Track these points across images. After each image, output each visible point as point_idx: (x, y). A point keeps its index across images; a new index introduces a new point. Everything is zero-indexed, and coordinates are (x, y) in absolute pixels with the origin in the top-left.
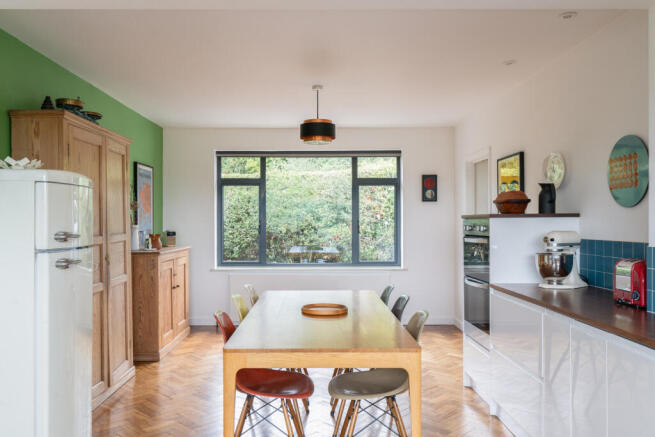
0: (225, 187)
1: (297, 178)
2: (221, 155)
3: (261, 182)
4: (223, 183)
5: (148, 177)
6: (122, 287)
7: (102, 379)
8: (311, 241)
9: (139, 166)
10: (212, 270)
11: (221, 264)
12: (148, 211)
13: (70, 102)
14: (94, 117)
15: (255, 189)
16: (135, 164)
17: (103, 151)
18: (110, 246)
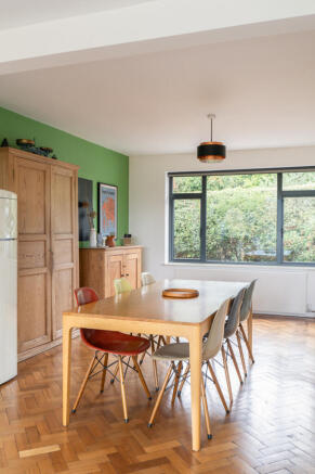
0: (176, 201)
1: (257, 193)
2: (172, 175)
3: (202, 197)
4: (174, 197)
5: (112, 194)
6: (69, 272)
7: (46, 334)
8: (266, 246)
9: (102, 185)
10: (164, 265)
11: (171, 260)
12: (112, 218)
13: (25, 141)
14: (46, 151)
15: (197, 202)
16: (99, 184)
17: (48, 174)
18: (53, 242)
